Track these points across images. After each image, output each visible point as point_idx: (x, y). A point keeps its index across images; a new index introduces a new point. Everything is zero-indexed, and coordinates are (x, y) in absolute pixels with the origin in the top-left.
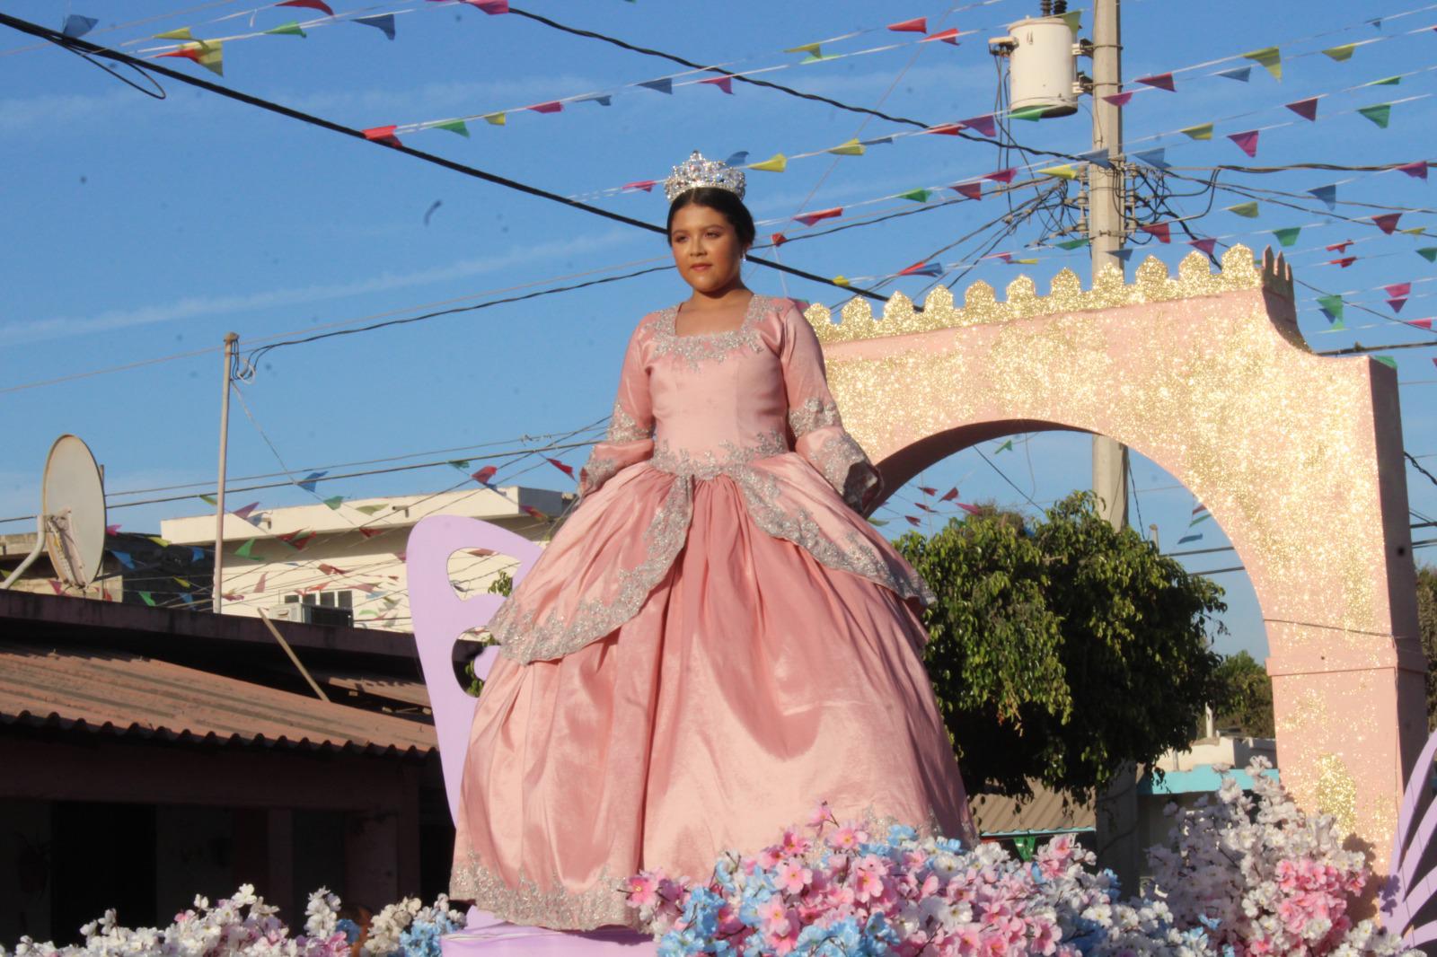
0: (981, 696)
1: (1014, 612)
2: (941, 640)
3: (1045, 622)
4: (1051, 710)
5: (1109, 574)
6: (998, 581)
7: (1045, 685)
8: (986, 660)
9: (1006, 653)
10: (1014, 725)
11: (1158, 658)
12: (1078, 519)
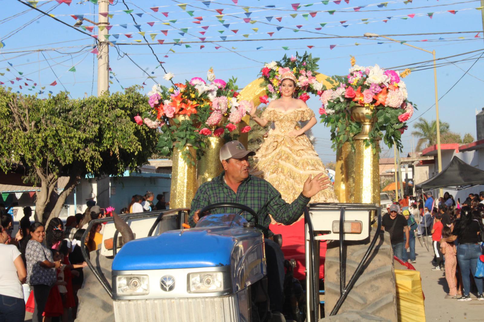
4: (131, 151)
8: (111, 136)
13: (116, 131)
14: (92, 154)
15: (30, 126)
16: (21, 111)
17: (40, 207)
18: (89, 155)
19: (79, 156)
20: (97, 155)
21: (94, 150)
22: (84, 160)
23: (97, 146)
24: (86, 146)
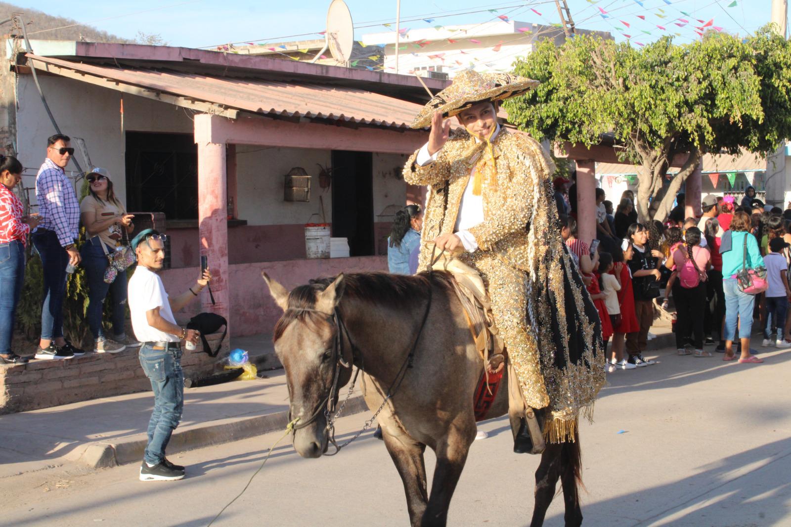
0: (723, 111)
1: (740, 75)
2: (707, 87)
3: (753, 80)
4: (755, 117)
5: (782, 59)
6: (732, 62)
7: (752, 107)
8: (727, 96)
9: (736, 93)
10: (738, 124)
12: (769, 35)
13: (733, 89)
14: (697, 122)
15: (618, 84)
16: (605, 65)
17: (643, 194)
18: (694, 123)
19: (682, 123)
20: (705, 122)
21: (702, 116)
22: (687, 130)
23: (706, 110)
24: (691, 111)
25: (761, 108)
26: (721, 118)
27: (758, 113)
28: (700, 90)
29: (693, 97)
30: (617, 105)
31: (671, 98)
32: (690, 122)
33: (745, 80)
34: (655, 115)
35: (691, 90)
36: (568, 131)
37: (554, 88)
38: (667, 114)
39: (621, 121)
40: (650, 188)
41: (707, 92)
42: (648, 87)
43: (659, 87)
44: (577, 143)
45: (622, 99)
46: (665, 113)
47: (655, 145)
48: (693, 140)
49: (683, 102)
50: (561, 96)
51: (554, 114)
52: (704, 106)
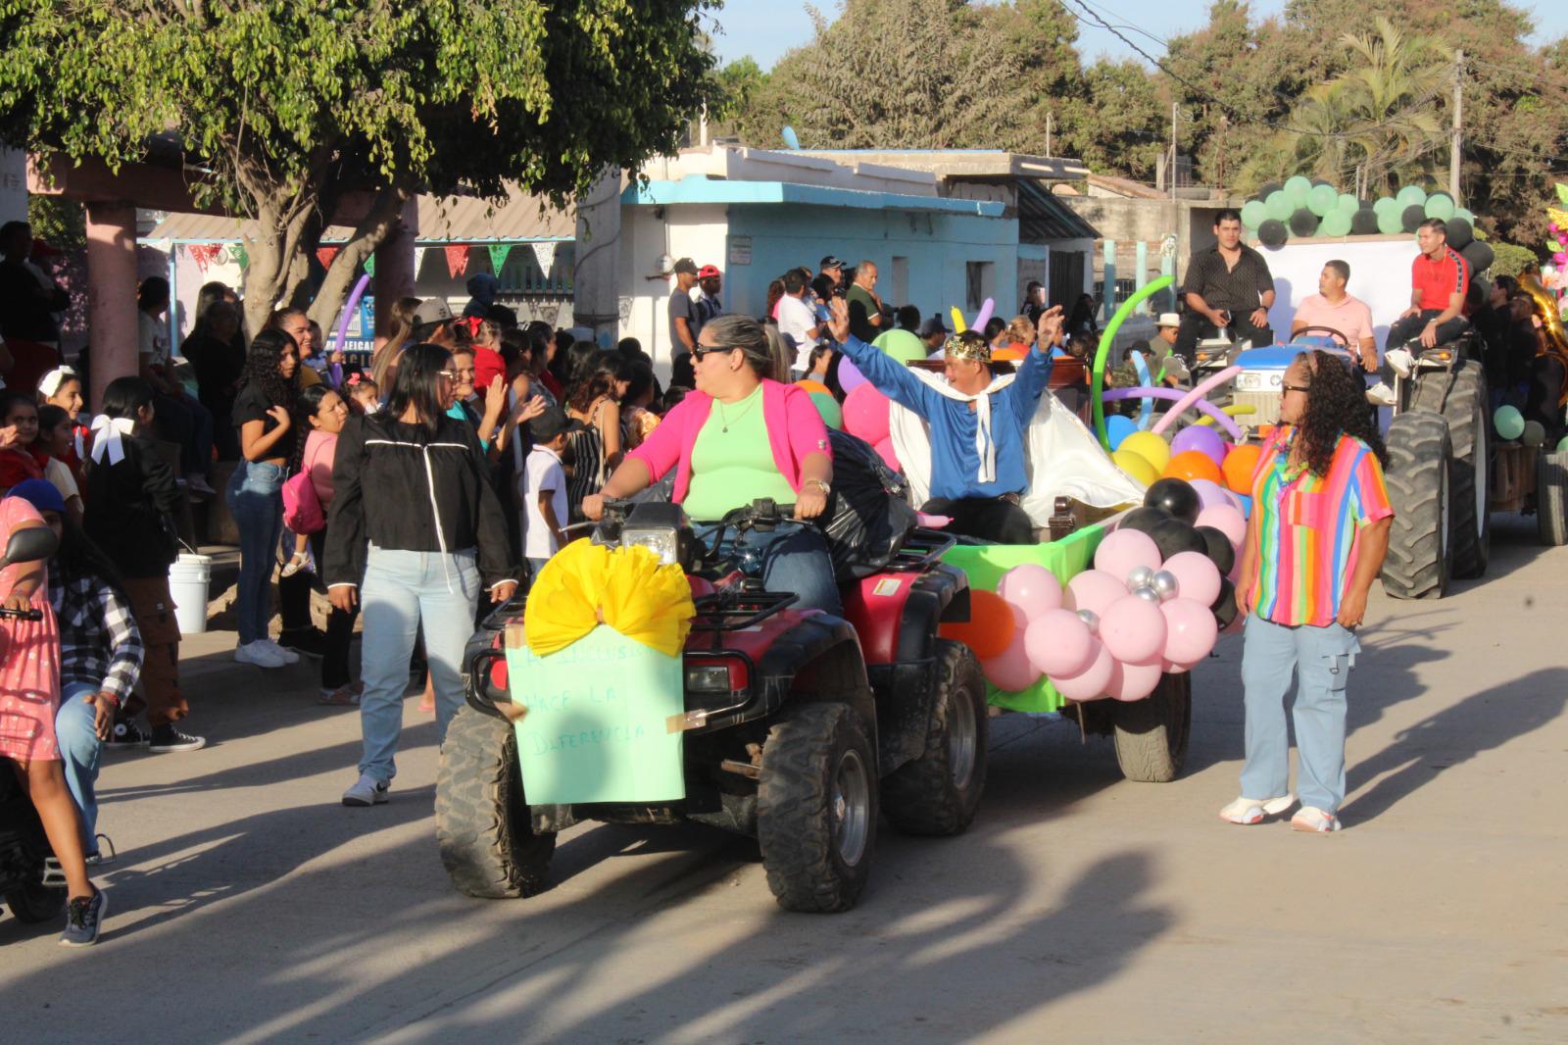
0: (455, 89)
2: (415, 26)
3: (527, 12)
4: (529, 107)
7: (524, 81)
8: (463, 50)
9: (485, 43)
10: (488, 122)
11: (648, 57)
13: (479, 32)
14: (390, 112)
15: (190, 6)
17: (258, 294)
18: (382, 115)
19: (352, 115)
20: (408, 114)
21: (404, 99)
22: (365, 133)
23: (411, 85)
24: (375, 83)
25: (545, 85)
26: (451, 104)
27: (537, 96)
28: (397, 33)
29: (379, 47)
30: (185, 63)
31: (323, 49)
32: (372, 113)
33: (507, 10)
34: (284, 91)
35: (375, 32)
36: (60, 125)
37: (22, 12)
38: (315, 89)
39: (199, 105)
40: (275, 279)
41: (416, 38)
42: (267, 20)
43: (295, 19)
44: (85, 156)
45: (199, 46)
46: (310, 87)
47: (287, 167)
48: (380, 159)
49: (354, 61)
50: (42, 32)
51: (21, 79)
52: (406, 74)
